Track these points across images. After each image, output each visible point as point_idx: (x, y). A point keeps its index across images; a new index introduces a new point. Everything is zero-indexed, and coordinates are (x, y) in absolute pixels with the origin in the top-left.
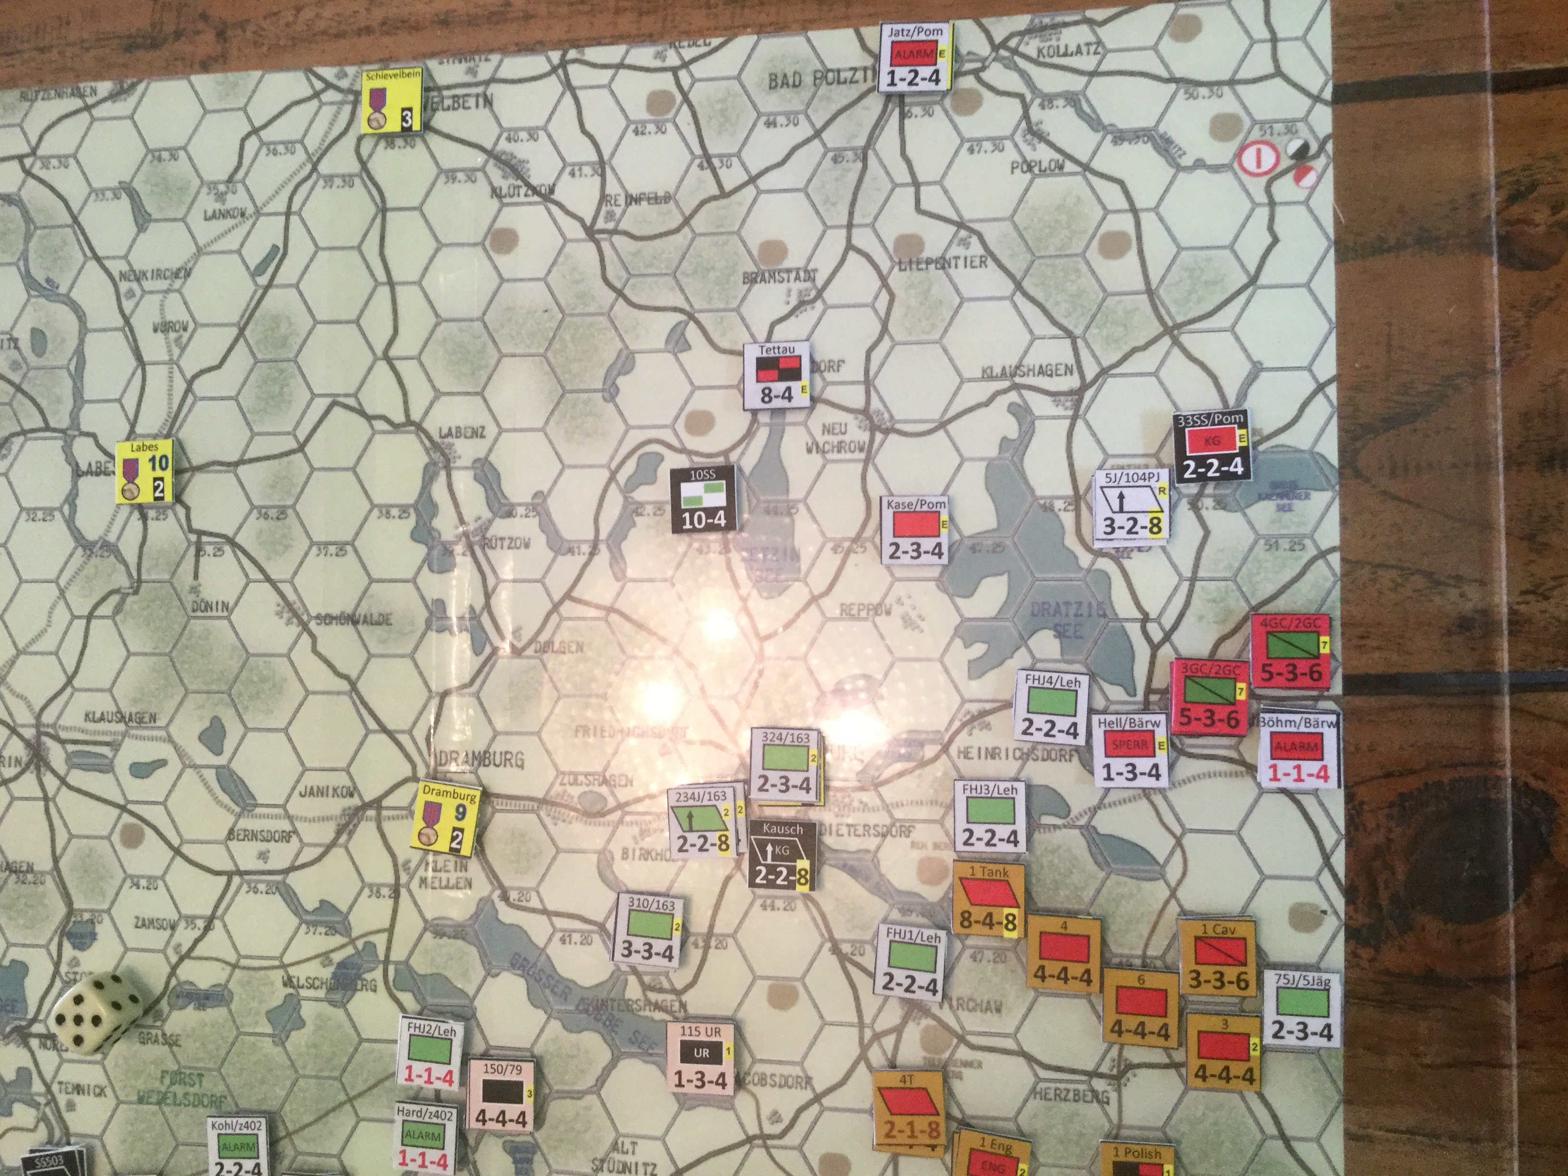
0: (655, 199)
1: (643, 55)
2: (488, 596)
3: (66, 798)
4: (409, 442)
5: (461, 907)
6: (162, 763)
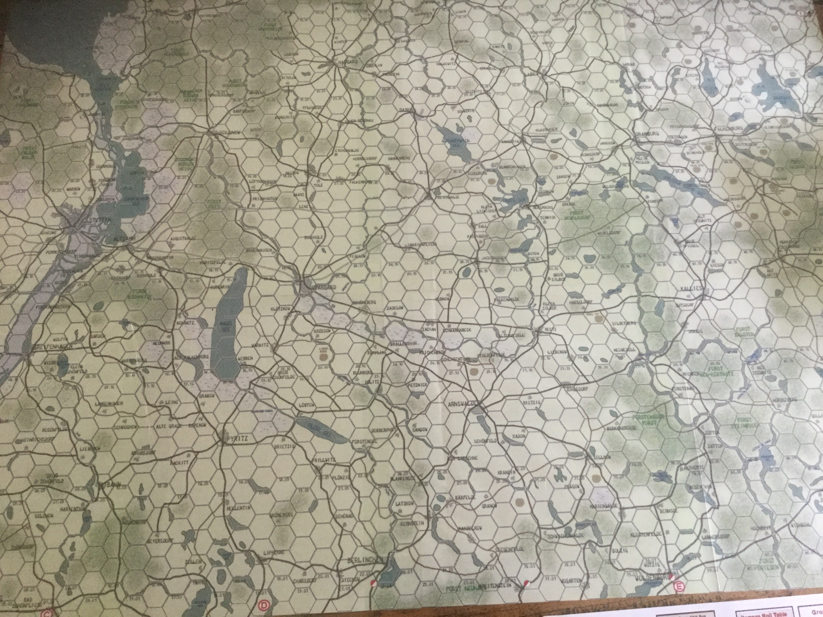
0: (667, 18)
2: (642, 99)
3: (532, 149)
4: (615, 66)
5: (647, 167)
6: (561, 139)
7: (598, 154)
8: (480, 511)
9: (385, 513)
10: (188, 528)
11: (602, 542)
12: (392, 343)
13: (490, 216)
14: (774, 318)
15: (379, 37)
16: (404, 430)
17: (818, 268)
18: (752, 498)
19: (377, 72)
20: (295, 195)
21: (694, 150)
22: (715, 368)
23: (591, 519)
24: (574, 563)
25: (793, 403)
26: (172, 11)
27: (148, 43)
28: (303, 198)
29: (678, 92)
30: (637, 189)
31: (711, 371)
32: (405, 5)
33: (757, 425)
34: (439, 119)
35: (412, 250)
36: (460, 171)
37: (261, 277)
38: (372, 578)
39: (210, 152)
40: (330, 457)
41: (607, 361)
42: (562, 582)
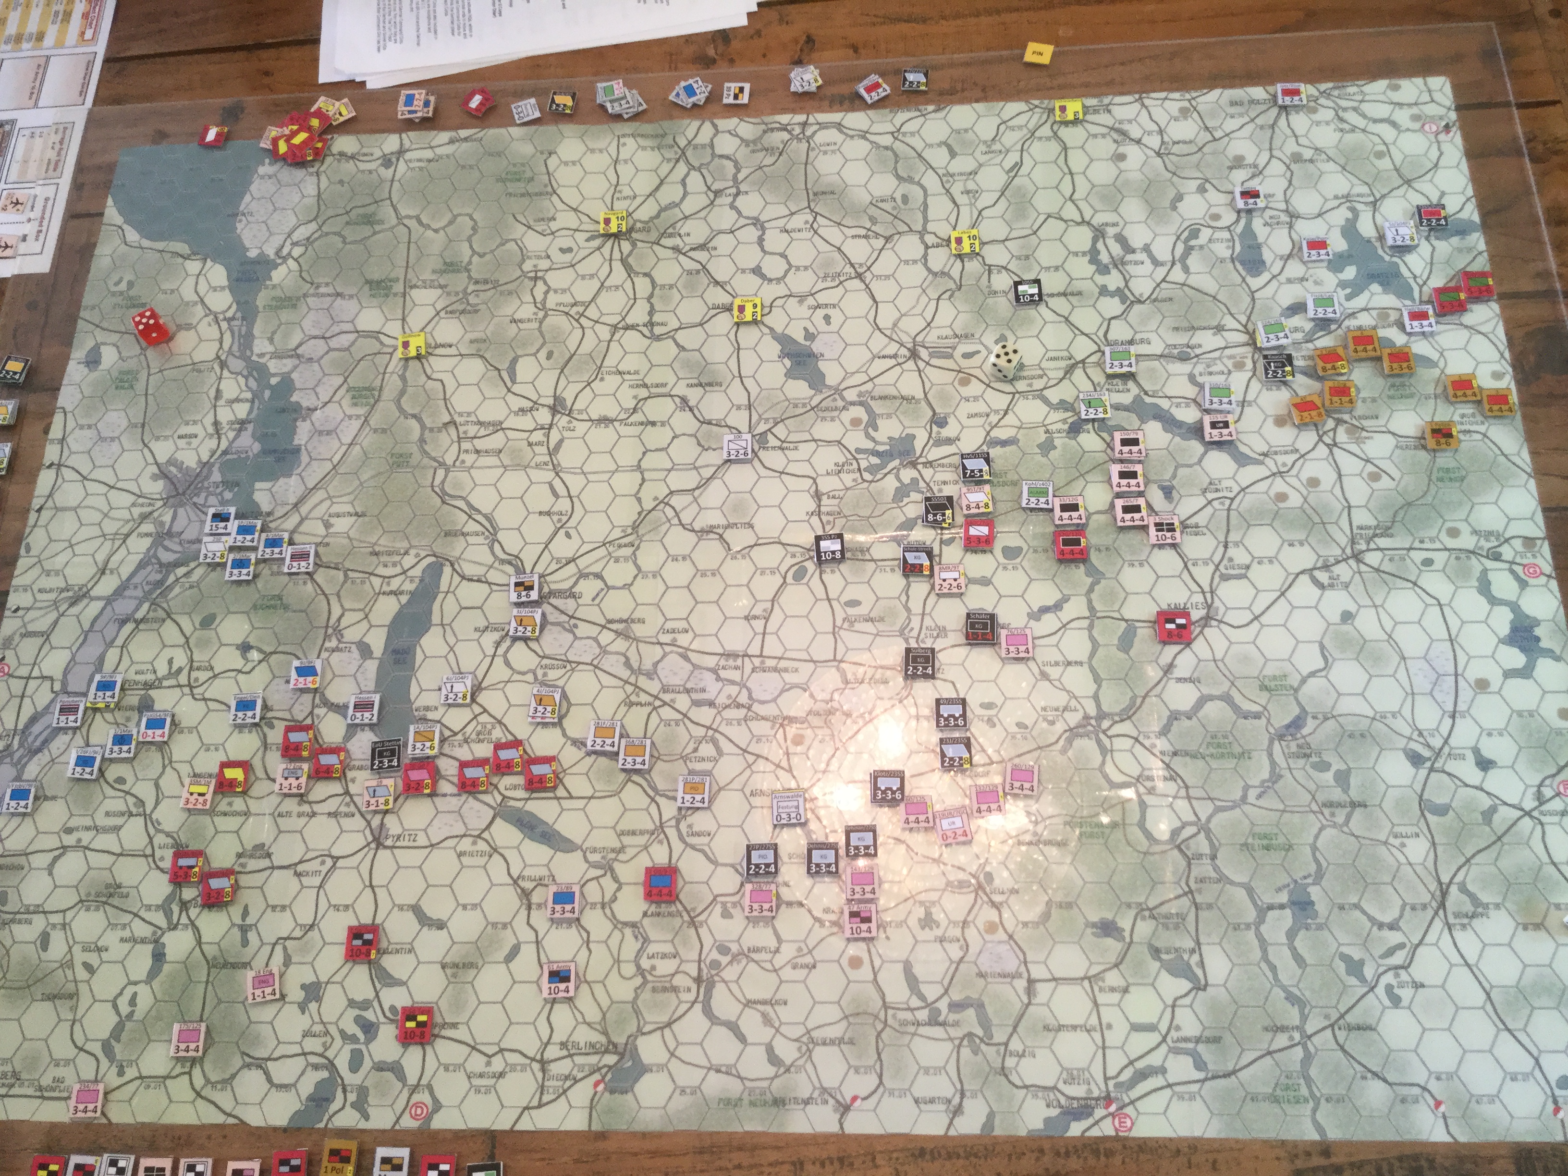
0: (1185, 142)
1: (1176, 95)
2: (1127, 282)
3: (929, 370)
4: (1085, 229)
5: (1126, 399)
6: (978, 352)
7: (1041, 377)
8: (787, 973)
9: (629, 969)
10: (310, 978)
11: (991, 1037)
12: (665, 689)
13: (848, 479)
14: (1334, 660)
15: (689, 189)
16: (672, 833)
17: (1424, 575)
18: (1269, 974)
19: (681, 245)
20: (530, 444)
21: (1213, 369)
22: (1219, 746)
23: (975, 996)
24: (938, 1070)
25: (1358, 811)
26: (365, 155)
27: (323, 207)
28: (544, 449)
29: (1192, 270)
30: (1105, 435)
31: (1212, 750)
32: (737, 136)
33: (1289, 847)
34: (776, 320)
35: (712, 536)
36: (804, 405)
37: (463, 577)
38: (597, 1077)
39: (403, 378)
40: (547, 873)
41: (1026, 727)
42: (917, 1101)
